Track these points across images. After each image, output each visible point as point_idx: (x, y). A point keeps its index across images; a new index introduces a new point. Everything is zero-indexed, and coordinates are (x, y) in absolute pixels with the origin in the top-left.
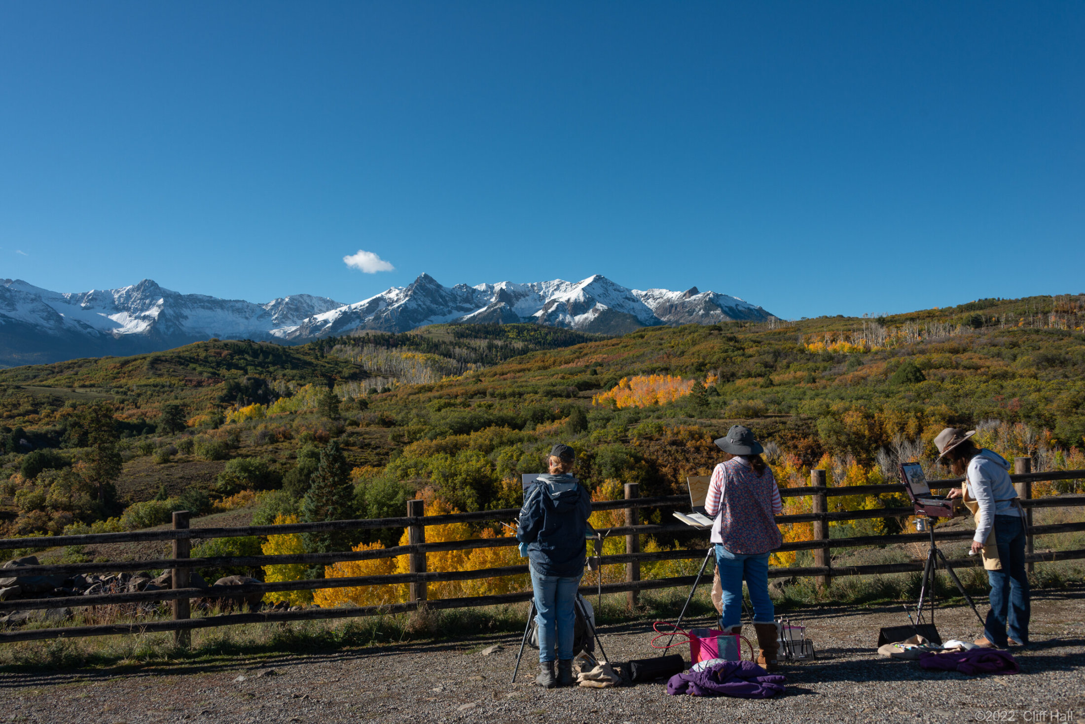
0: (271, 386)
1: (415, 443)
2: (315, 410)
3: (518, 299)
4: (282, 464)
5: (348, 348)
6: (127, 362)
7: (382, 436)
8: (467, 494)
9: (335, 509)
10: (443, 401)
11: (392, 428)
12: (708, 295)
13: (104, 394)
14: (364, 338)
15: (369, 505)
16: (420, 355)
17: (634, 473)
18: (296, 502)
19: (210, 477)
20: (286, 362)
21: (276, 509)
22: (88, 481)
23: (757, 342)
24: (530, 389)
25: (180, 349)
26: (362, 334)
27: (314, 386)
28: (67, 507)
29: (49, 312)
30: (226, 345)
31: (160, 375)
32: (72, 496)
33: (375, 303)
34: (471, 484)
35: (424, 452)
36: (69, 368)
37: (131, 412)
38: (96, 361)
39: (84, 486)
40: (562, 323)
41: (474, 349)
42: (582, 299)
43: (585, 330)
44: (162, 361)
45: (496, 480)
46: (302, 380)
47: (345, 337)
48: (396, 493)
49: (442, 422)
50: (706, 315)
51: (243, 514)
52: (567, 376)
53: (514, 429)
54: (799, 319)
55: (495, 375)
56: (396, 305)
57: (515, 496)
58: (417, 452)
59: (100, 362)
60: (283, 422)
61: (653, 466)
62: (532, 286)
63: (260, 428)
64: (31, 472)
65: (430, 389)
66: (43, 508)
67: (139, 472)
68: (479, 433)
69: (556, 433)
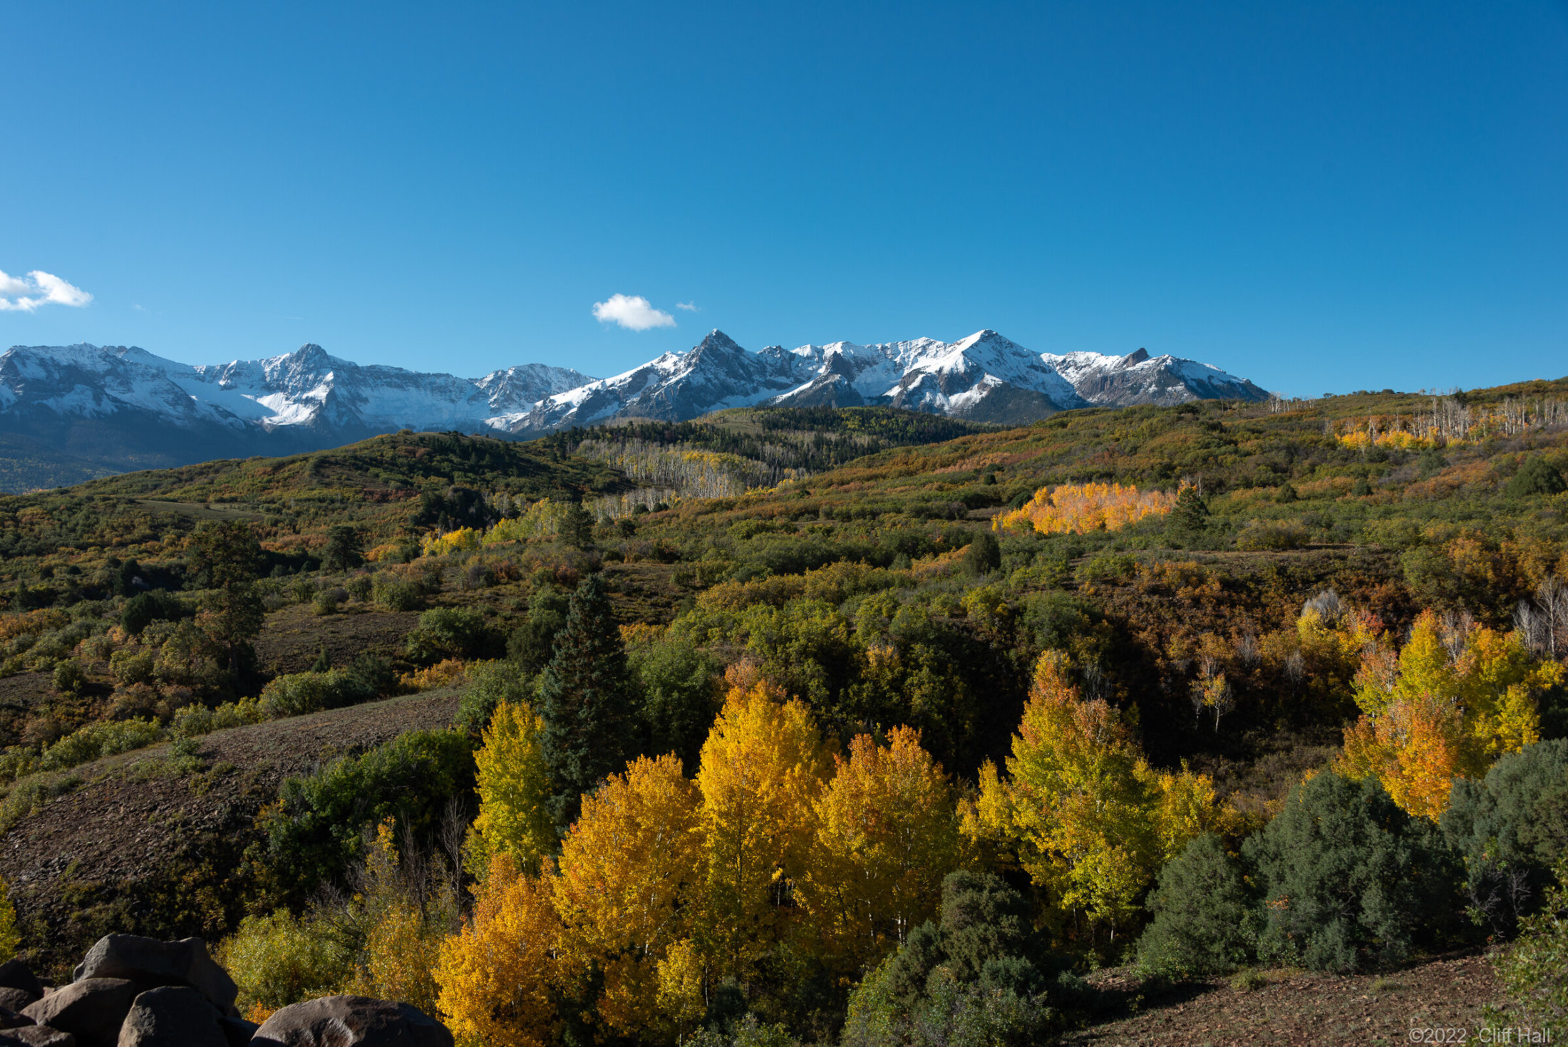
0: (488, 502)
1: (716, 588)
2: (554, 538)
3: (860, 369)
4: (506, 619)
5: (602, 445)
6: (279, 466)
7: (660, 577)
8: (808, 672)
9: (595, 694)
10: (753, 523)
11: (675, 565)
12: (1164, 361)
13: (249, 513)
14: (625, 429)
15: (648, 687)
16: (711, 455)
17: (1093, 640)
18: (529, 680)
19: (397, 638)
20: (510, 465)
21: (497, 691)
22: (213, 639)
23: (1257, 432)
24: (889, 506)
25: (357, 446)
26: (623, 423)
27: (552, 501)
28: (185, 680)
29: (176, 393)
30: (422, 439)
31: (328, 485)
32: (191, 662)
33: (641, 377)
34: (815, 656)
35: (731, 602)
36: (201, 473)
37: (287, 539)
38: (238, 464)
39: (209, 648)
40: (930, 406)
41: (794, 447)
42: (962, 368)
43: (967, 418)
44: (331, 463)
45: (857, 649)
46: (533, 493)
47: (597, 428)
48: (693, 669)
49: (755, 555)
50: (1161, 392)
51: (445, 698)
52: (947, 486)
53: (875, 567)
54: (1319, 396)
55: (830, 484)
56: (674, 380)
57: (890, 676)
58: (720, 601)
59: (244, 466)
60: (506, 554)
61: (1122, 629)
62: (884, 348)
63: (472, 562)
64: (135, 624)
65: (730, 506)
66: (149, 680)
67: (290, 627)
68: (819, 572)
69: (947, 573)
